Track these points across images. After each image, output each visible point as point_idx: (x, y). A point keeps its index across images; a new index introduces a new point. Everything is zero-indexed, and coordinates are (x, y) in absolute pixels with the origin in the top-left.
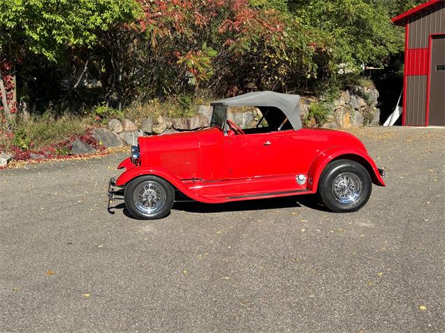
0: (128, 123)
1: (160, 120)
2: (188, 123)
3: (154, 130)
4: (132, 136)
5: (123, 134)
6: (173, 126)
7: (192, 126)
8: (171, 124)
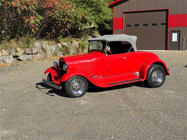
0: (4, 51)
1: (18, 49)
2: (32, 51)
3: (17, 54)
4: (6, 58)
5: (2, 57)
6: (25, 52)
7: (33, 52)
8: (24, 51)
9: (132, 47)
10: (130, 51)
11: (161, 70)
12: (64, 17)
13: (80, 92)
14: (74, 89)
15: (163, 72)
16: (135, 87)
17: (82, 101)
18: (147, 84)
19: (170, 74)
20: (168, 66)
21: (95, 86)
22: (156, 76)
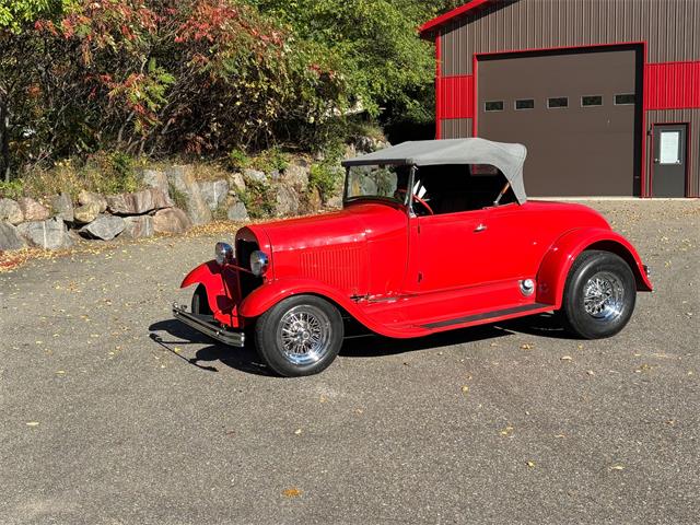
0: (31, 205)
1: (85, 197)
2: (135, 204)
3: (78, 216)
4: (41, 228)
5: (25, 225)
6: (108, 209)
7: (140, 207)
8: (105, 205)
9: (510, 187)
10: (501, 202)
11: (618, 272)
12: (253, 77)
13: (314, 356)
14: (291, 346)
15: (624, 281)
16: (519, 336)
17: (321, 390)
18: (564, 323)
19: (653, 285)
20: (644, 258)
21: (370, 332)
22: (599, 295)
